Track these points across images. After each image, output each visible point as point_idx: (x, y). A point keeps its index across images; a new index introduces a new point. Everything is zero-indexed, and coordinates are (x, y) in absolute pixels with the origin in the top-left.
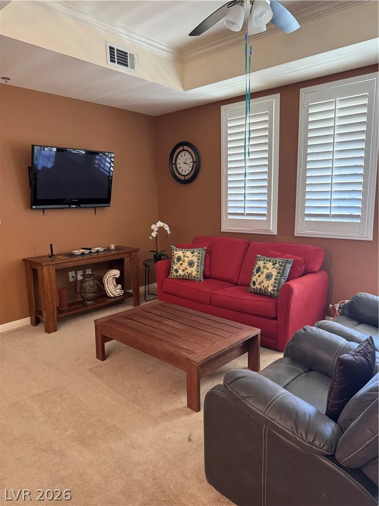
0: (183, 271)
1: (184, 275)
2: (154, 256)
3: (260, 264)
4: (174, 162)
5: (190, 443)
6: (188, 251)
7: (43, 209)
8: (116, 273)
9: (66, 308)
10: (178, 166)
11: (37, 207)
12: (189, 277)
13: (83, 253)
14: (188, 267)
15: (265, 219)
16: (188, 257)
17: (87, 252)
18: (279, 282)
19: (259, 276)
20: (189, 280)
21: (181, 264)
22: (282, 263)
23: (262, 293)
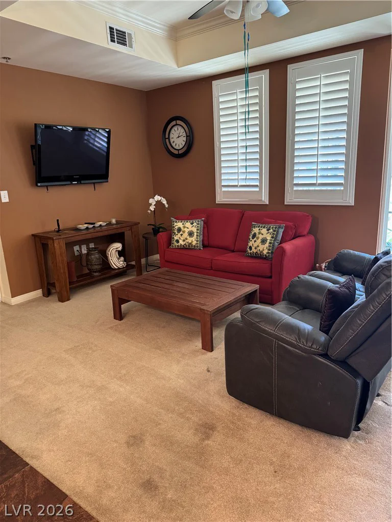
0: (184, 241)
1: (185, 244)
2: (153, 229)
3: (256, 230)
4: (167, 137)
5: (209, 373)
6: (187, 222)
7: (47, 186)
8: (118, 246)
9: (75, 279)
10: (172, 141)
11: (42, 184)
12: (189, 246)
13: (87, 228)
14: (188, 237)
15: (257, 189)
16: (188, 228)
17: (91, 226)
18: (273, 245)
19: (255, 241)
20: (190, 249)
21: (182, 235)
22: (276, 228)
23: (259, 257)
